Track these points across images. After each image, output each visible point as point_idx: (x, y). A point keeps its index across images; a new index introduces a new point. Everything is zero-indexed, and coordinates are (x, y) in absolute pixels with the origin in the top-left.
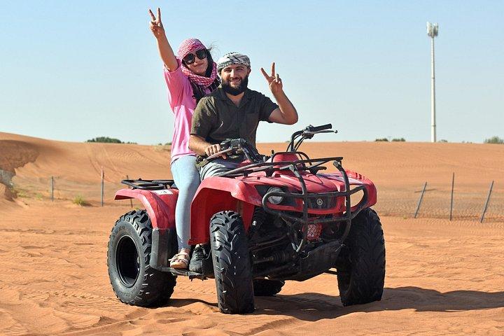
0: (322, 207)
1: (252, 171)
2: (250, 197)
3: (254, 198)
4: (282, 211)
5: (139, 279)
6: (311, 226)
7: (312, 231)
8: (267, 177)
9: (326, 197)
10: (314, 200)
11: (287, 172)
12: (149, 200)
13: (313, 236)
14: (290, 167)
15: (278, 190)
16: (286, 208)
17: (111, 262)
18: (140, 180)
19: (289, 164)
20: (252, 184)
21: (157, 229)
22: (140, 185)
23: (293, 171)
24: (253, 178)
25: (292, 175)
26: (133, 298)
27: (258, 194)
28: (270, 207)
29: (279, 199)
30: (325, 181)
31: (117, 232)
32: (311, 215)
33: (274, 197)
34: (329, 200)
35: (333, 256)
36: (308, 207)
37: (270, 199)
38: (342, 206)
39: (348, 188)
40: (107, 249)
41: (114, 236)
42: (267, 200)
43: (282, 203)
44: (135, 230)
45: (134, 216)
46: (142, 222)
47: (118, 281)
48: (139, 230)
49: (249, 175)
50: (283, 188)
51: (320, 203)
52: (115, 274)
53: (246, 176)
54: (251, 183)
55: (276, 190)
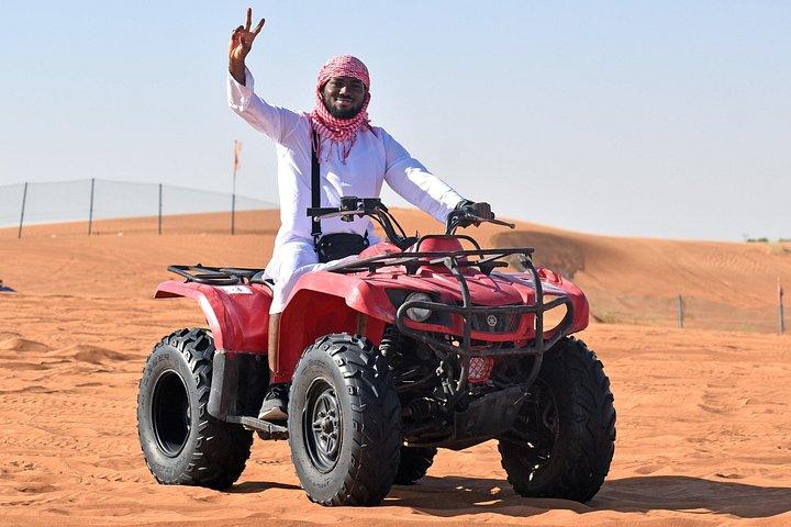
0: (496, 328)
1: (383, 265)
2: (377, 309)
3: (383, 309)
4: (430, 333)
5: (189, 445)
6: (477, 360)
7: (477, 369)
8: (407, 275)
9: (504, 314)
10: (482, 317)
11: (441, 268)
12: (212, 303)
13: (478, 376)
14: (446, 260)
15: (424, 298)
16: (434, 328)
17: (143, 414)
18: (199, 266)
19: (444, 255)
20: (381, 287)
21: (223, 352)
22: (197, 276)
23: (450, 267)
24: (384, 276)
25: (448, 274)
26: (176, 475)
27: (389, 304)
28: (410, 325)
29: (425, 312)
30: (503, 286)
31: (155, 364)
32: (476, 343)
33: (416, 310)
34: (509, 320)
35: (509, 412)
36: (473, 328)
37: (409, 312)
38: (529, 329)
39: (540, 299)
40: (138, 391)
41: (150, 370)
42: (404, 312)
43: (429, 320)
44: (186, 363)
45: (186, 338)
46: (197, 348)
47: (153, 446)
48: (193, 364)
49: (377, 271)
50: (432, 295)
51: (492, 322)
52: (149, 435)
53: (373, 272)
54: (380, 283)
55: (421, 298)
